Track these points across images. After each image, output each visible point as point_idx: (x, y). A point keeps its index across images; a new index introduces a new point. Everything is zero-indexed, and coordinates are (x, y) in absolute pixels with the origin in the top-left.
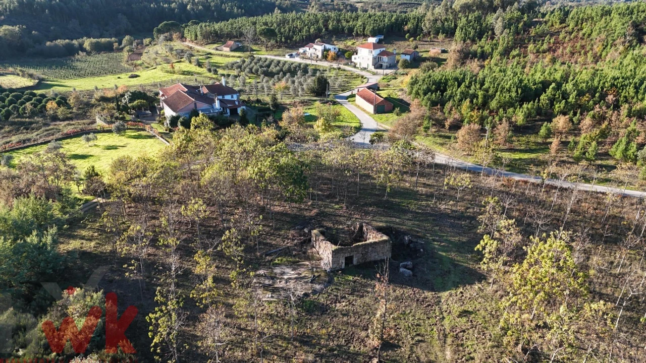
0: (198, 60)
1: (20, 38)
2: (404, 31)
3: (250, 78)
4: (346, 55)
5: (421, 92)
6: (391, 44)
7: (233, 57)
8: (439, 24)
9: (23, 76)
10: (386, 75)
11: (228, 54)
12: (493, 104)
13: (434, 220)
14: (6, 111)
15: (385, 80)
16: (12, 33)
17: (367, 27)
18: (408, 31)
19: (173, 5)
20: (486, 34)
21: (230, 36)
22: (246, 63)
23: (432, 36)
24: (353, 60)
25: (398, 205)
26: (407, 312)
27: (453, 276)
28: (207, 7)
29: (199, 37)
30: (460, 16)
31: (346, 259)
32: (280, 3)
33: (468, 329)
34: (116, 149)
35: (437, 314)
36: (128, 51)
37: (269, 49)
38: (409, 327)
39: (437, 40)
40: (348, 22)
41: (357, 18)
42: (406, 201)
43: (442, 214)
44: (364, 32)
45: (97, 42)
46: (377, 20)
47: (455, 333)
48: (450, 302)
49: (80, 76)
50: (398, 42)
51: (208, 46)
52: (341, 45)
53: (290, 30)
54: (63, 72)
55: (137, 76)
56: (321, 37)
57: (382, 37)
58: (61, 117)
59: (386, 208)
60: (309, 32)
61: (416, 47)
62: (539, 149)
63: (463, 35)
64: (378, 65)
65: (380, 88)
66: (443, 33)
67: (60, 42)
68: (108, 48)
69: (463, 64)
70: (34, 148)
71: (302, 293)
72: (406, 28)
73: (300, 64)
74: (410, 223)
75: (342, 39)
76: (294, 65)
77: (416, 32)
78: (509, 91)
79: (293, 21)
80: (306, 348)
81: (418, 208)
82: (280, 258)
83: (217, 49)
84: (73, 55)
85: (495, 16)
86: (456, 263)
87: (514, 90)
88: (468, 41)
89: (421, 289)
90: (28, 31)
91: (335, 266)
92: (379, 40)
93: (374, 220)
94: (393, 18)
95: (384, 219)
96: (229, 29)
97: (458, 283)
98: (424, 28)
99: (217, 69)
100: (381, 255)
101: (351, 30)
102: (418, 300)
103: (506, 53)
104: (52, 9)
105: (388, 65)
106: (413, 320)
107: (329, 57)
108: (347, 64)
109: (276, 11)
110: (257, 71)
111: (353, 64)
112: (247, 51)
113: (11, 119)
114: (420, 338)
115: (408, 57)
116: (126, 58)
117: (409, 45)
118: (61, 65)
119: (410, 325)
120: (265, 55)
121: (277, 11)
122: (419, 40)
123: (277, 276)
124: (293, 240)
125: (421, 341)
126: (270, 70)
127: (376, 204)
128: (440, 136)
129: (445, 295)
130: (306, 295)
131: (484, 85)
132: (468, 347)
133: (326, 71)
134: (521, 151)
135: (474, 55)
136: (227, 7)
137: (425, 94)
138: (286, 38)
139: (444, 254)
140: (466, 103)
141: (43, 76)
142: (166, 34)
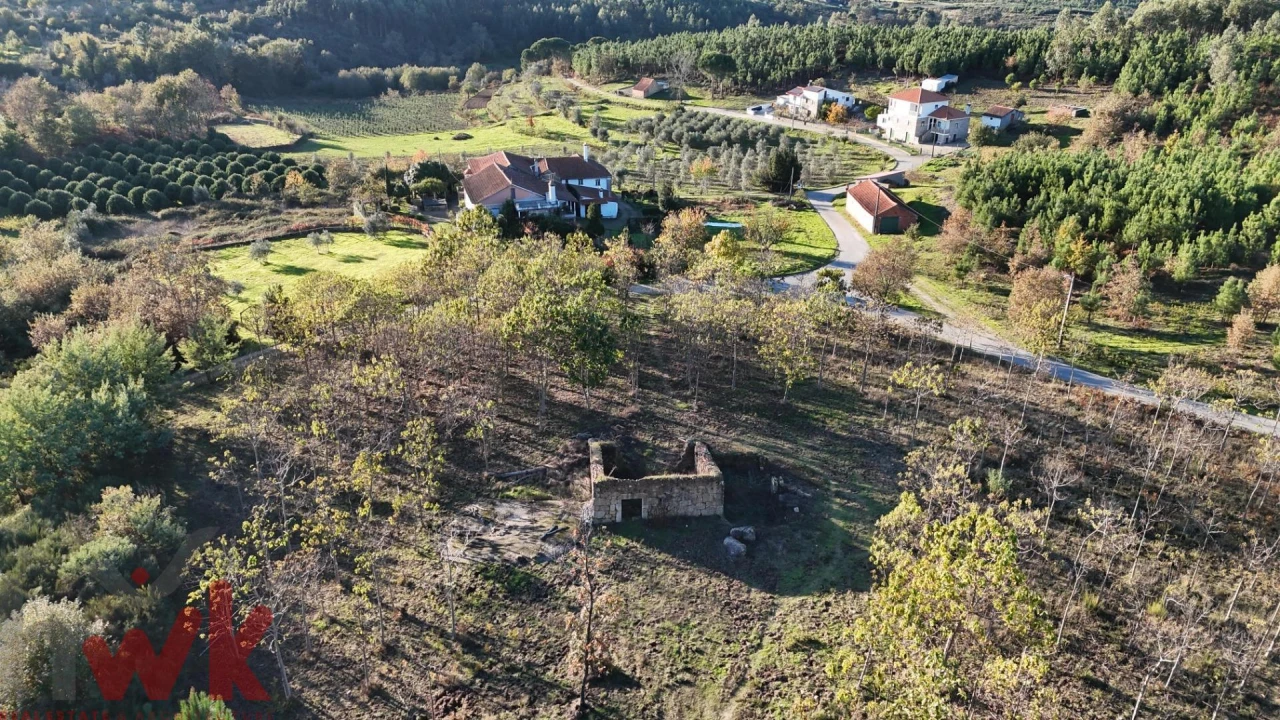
0: (579, 112)
1: (299, 61)
2: (1005, 68)
3: (664, 151)
4: (867, 112)
5: (979, 195)
6: (971, 93)
7: (646, 108)
8: (1086, 54)
9: (279, 127)
10: (939, 156)
11: (638, 102)
12: (1131, 230)
13: (863, 454)
14: (219, 184)
15: (933, 168)
16: (287, 54)
17: (925, 57)
18: (1015, 68)
19: (573, 8)
20: (1190, 79)
21: (651, 69)
22: (665, 121)
23: (1065, 80)
24: (879, 123)
25: (805, 416)
26: (692, 624)
27: (831, 568)
28: (637, 13)
29: (594, 69)
30: (1137, 39)
31: (625, 503)
32: (784, 8)
33: (794, 677)
34: (359, 261)
35: (751, 637)
36: (468, 92)
37: (719, 94)
38: (679, 652)
39: (1075, 90)
40: (888, 45)
41: (909, 38)
42: (826, 411)
43: (889, 444)
44: (916, 66)
45: (423, 75)
46: (949, 45)
47: (763, 681)
48: (789, 619)
49: (374, 133)
50: (987, 91)
51: (607, 87)
52: (861, 93)
53: (765, 60)
54: (349, 124)
55: (467, 137)
56: (826, 75)
57: (955, 79)
58: (303, 201)
59: (777, 419)
60: (804, 64)
61: (1022, 102)
62: (1207, 337)
63: (1136, 80)
64: (928, 136)
65: (912, 184)
66: (1091, 74)
67: (363, 71)
68: (440, 85)
69: (1115, 140)
70: (234, 249)
71: (517, 556)
72: (1010, 61)
73: (768, 128)
74: (807, 455)
75: (869, 80)
76: (754, 129)
77: (1031, 71)
78: (1174, 204)
79: (776, 42)
80: (469, 658)
81: (844, 428)
82: (519, 488)
83: (621, 94)
84: (377, 96)
85: (1217, 40)
86: (856, 544)
87: (1184, 202)
88: (1146, 94)
89: (746, 583)
90: (317, 47)
91: (601, 514)
92: (947, 84)
93: (738, 440)
94: (985, 41)
95: (761, 440)
96: (651, 56)
97: (833, 584)
98: (1050, 63)
99: (610, 132)
100: (700, 505)
101: (890, 62)
102: (727, 604)
103: (1224, 124)
104: (360, 10)
105: (951, 138)
106: (694, 640)
107: (831, 116)
108: (865, 132)
109: (750, 21)
110: (680, 137)
111: (877, 131)
112: (674, 98)
113: (225, 199)
114: (687, 676)
115: (996, 123)
116: (460, 104)
117: (1009, 98)
118: (349, 112)
119: (683, 648)
120: (708, 106)
121: (753, 21)
122: (1036, 87)
123: (497, 520)
124: (562, 457)
125: (687, 683)
126: (705, 136)
127: (760, 411)
128: (991, 289)
129: (789, 602)
130: (523, 561)
131: (1123, 185)
132: (773, 711)
133: (816, 142)
134: (1161, 336)
135: (1148, 125)
136: (674, 15)
137: (986, 198)
138: (755, 77)
139: (841, 524)
140: (1070, 222)
141: (313, 129)
142: (542, 62)
